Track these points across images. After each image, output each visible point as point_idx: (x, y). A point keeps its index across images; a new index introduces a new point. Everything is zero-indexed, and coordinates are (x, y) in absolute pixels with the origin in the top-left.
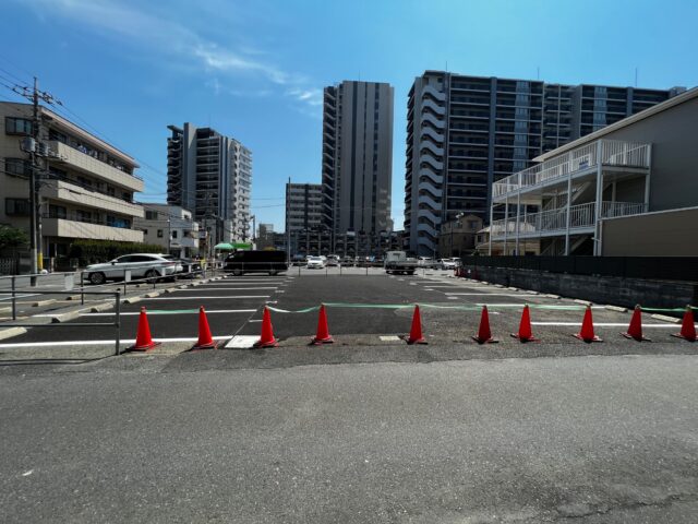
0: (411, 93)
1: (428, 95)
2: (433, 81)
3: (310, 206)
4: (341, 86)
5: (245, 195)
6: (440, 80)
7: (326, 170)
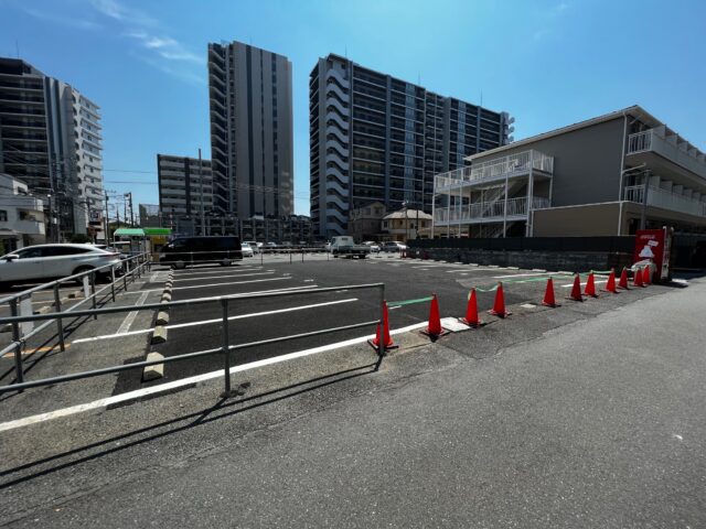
0: (315, 73)
1: (333, 80)
2: (337, 65)
3: (192, 185)
4: (231, 47)
5: (94, 164)
6: (343, 67)
7: (215, 143)
